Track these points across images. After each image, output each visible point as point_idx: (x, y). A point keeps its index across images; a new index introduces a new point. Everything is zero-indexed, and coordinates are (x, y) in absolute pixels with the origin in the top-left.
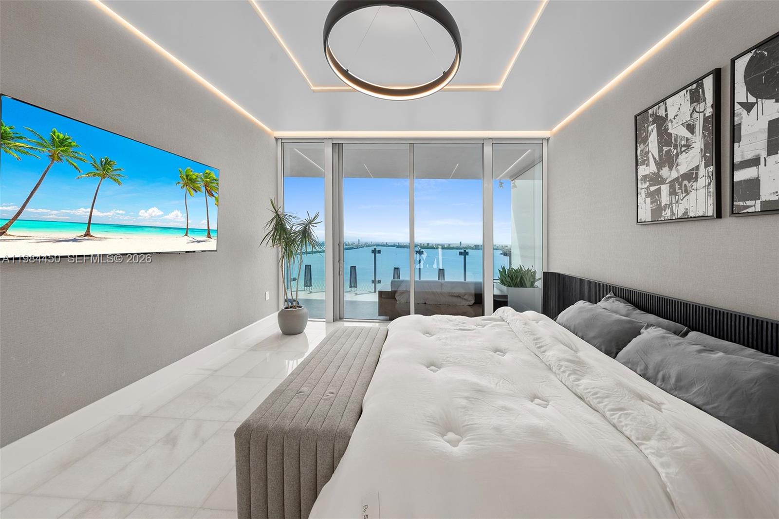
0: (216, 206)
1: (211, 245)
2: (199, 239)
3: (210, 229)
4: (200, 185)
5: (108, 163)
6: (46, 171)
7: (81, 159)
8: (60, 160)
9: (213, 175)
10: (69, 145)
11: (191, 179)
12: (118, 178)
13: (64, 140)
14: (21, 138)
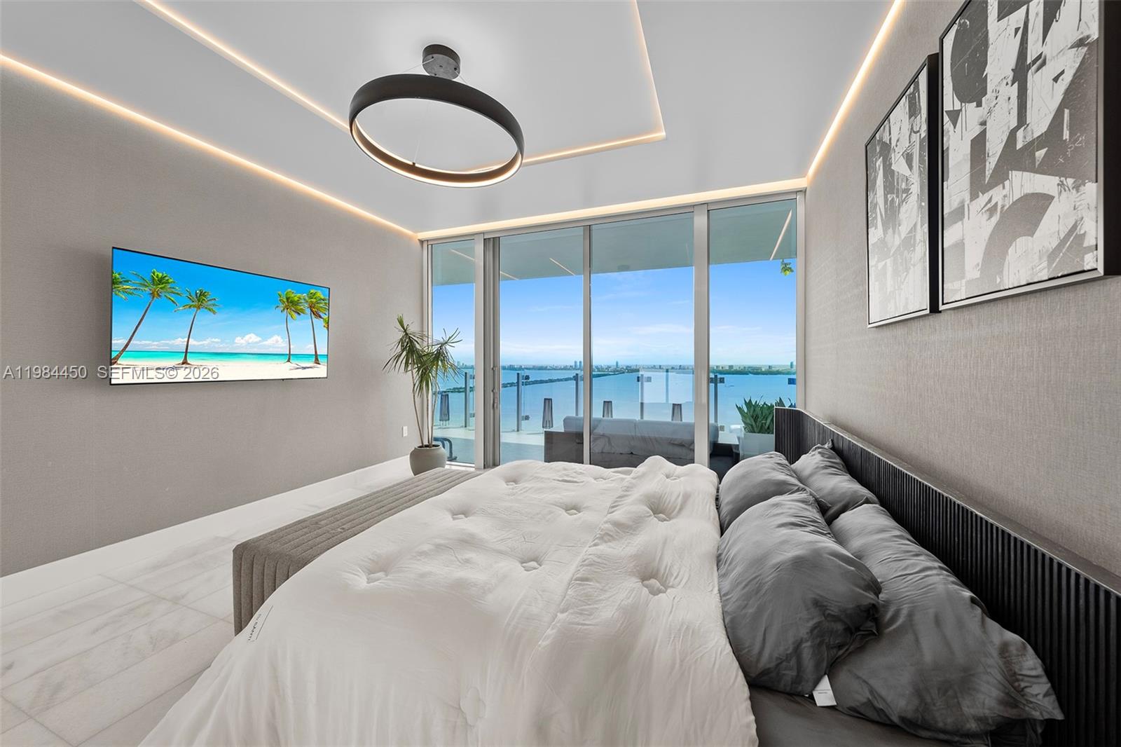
0: (326, 329)
1: (321, 371)
2: (304, 366)
3: (318, 353)
4: (305, 306)
5: (202, 294)
6: (148, 307)
7: (178, 294)
8: (160, 296)
9: (320, 294)
10: (167, 282)
11: (292, 302)
12: (214, 308)
13: (163, 278)
14: (127, 281)
